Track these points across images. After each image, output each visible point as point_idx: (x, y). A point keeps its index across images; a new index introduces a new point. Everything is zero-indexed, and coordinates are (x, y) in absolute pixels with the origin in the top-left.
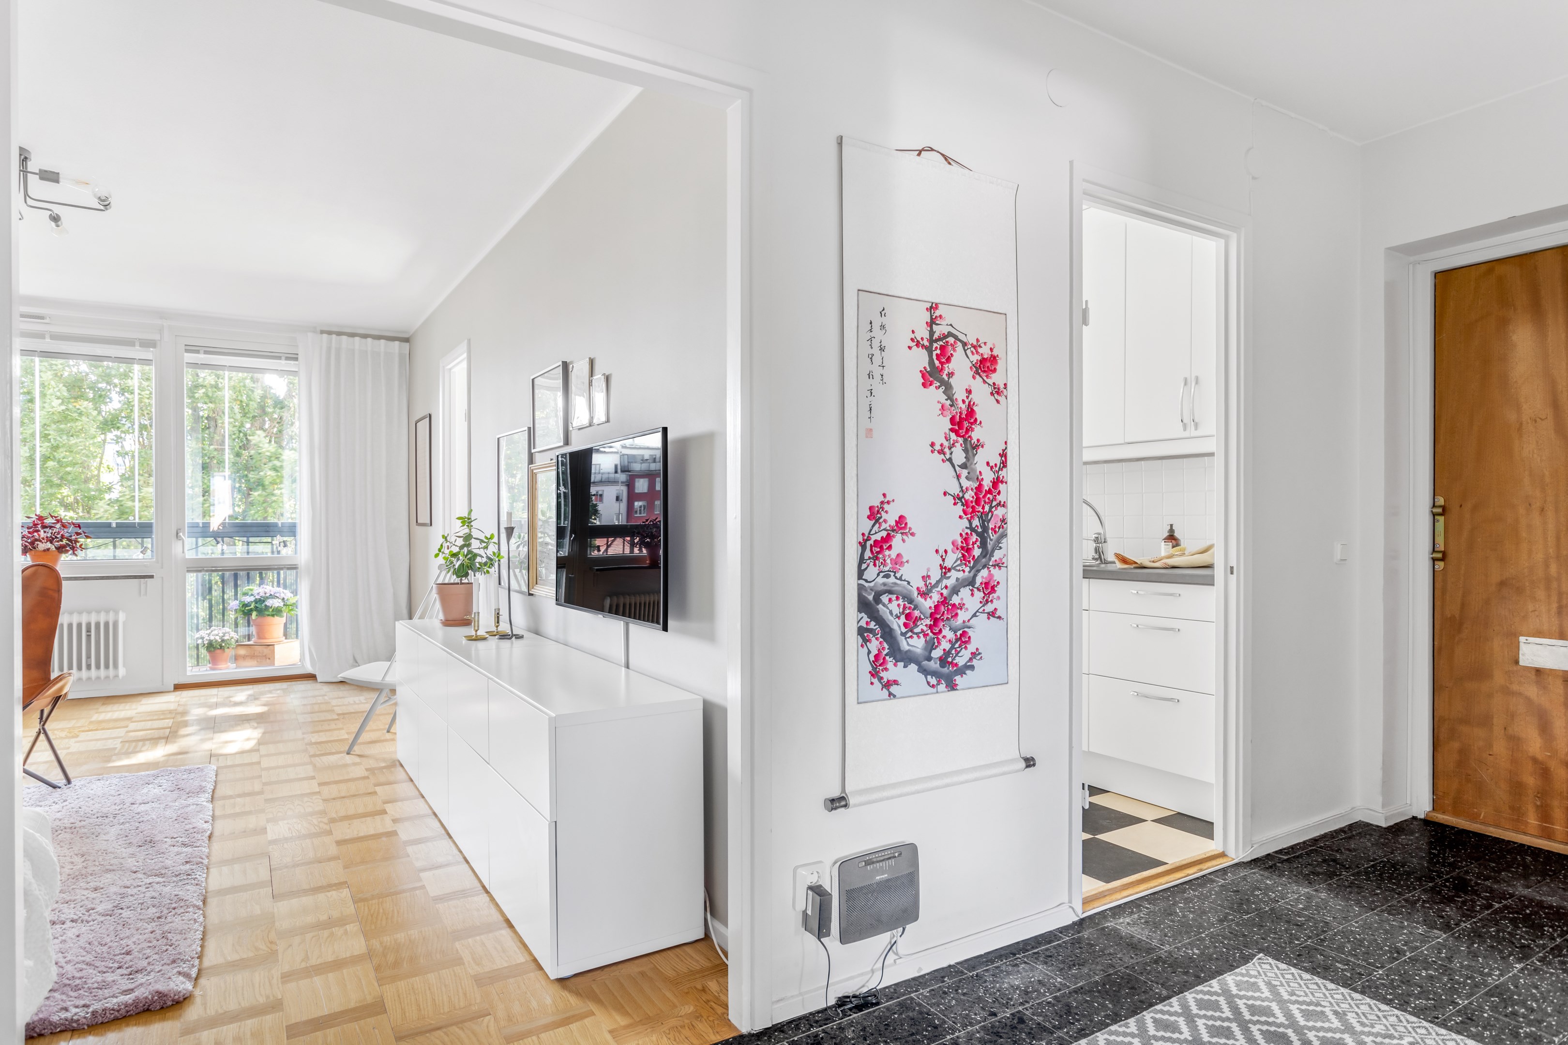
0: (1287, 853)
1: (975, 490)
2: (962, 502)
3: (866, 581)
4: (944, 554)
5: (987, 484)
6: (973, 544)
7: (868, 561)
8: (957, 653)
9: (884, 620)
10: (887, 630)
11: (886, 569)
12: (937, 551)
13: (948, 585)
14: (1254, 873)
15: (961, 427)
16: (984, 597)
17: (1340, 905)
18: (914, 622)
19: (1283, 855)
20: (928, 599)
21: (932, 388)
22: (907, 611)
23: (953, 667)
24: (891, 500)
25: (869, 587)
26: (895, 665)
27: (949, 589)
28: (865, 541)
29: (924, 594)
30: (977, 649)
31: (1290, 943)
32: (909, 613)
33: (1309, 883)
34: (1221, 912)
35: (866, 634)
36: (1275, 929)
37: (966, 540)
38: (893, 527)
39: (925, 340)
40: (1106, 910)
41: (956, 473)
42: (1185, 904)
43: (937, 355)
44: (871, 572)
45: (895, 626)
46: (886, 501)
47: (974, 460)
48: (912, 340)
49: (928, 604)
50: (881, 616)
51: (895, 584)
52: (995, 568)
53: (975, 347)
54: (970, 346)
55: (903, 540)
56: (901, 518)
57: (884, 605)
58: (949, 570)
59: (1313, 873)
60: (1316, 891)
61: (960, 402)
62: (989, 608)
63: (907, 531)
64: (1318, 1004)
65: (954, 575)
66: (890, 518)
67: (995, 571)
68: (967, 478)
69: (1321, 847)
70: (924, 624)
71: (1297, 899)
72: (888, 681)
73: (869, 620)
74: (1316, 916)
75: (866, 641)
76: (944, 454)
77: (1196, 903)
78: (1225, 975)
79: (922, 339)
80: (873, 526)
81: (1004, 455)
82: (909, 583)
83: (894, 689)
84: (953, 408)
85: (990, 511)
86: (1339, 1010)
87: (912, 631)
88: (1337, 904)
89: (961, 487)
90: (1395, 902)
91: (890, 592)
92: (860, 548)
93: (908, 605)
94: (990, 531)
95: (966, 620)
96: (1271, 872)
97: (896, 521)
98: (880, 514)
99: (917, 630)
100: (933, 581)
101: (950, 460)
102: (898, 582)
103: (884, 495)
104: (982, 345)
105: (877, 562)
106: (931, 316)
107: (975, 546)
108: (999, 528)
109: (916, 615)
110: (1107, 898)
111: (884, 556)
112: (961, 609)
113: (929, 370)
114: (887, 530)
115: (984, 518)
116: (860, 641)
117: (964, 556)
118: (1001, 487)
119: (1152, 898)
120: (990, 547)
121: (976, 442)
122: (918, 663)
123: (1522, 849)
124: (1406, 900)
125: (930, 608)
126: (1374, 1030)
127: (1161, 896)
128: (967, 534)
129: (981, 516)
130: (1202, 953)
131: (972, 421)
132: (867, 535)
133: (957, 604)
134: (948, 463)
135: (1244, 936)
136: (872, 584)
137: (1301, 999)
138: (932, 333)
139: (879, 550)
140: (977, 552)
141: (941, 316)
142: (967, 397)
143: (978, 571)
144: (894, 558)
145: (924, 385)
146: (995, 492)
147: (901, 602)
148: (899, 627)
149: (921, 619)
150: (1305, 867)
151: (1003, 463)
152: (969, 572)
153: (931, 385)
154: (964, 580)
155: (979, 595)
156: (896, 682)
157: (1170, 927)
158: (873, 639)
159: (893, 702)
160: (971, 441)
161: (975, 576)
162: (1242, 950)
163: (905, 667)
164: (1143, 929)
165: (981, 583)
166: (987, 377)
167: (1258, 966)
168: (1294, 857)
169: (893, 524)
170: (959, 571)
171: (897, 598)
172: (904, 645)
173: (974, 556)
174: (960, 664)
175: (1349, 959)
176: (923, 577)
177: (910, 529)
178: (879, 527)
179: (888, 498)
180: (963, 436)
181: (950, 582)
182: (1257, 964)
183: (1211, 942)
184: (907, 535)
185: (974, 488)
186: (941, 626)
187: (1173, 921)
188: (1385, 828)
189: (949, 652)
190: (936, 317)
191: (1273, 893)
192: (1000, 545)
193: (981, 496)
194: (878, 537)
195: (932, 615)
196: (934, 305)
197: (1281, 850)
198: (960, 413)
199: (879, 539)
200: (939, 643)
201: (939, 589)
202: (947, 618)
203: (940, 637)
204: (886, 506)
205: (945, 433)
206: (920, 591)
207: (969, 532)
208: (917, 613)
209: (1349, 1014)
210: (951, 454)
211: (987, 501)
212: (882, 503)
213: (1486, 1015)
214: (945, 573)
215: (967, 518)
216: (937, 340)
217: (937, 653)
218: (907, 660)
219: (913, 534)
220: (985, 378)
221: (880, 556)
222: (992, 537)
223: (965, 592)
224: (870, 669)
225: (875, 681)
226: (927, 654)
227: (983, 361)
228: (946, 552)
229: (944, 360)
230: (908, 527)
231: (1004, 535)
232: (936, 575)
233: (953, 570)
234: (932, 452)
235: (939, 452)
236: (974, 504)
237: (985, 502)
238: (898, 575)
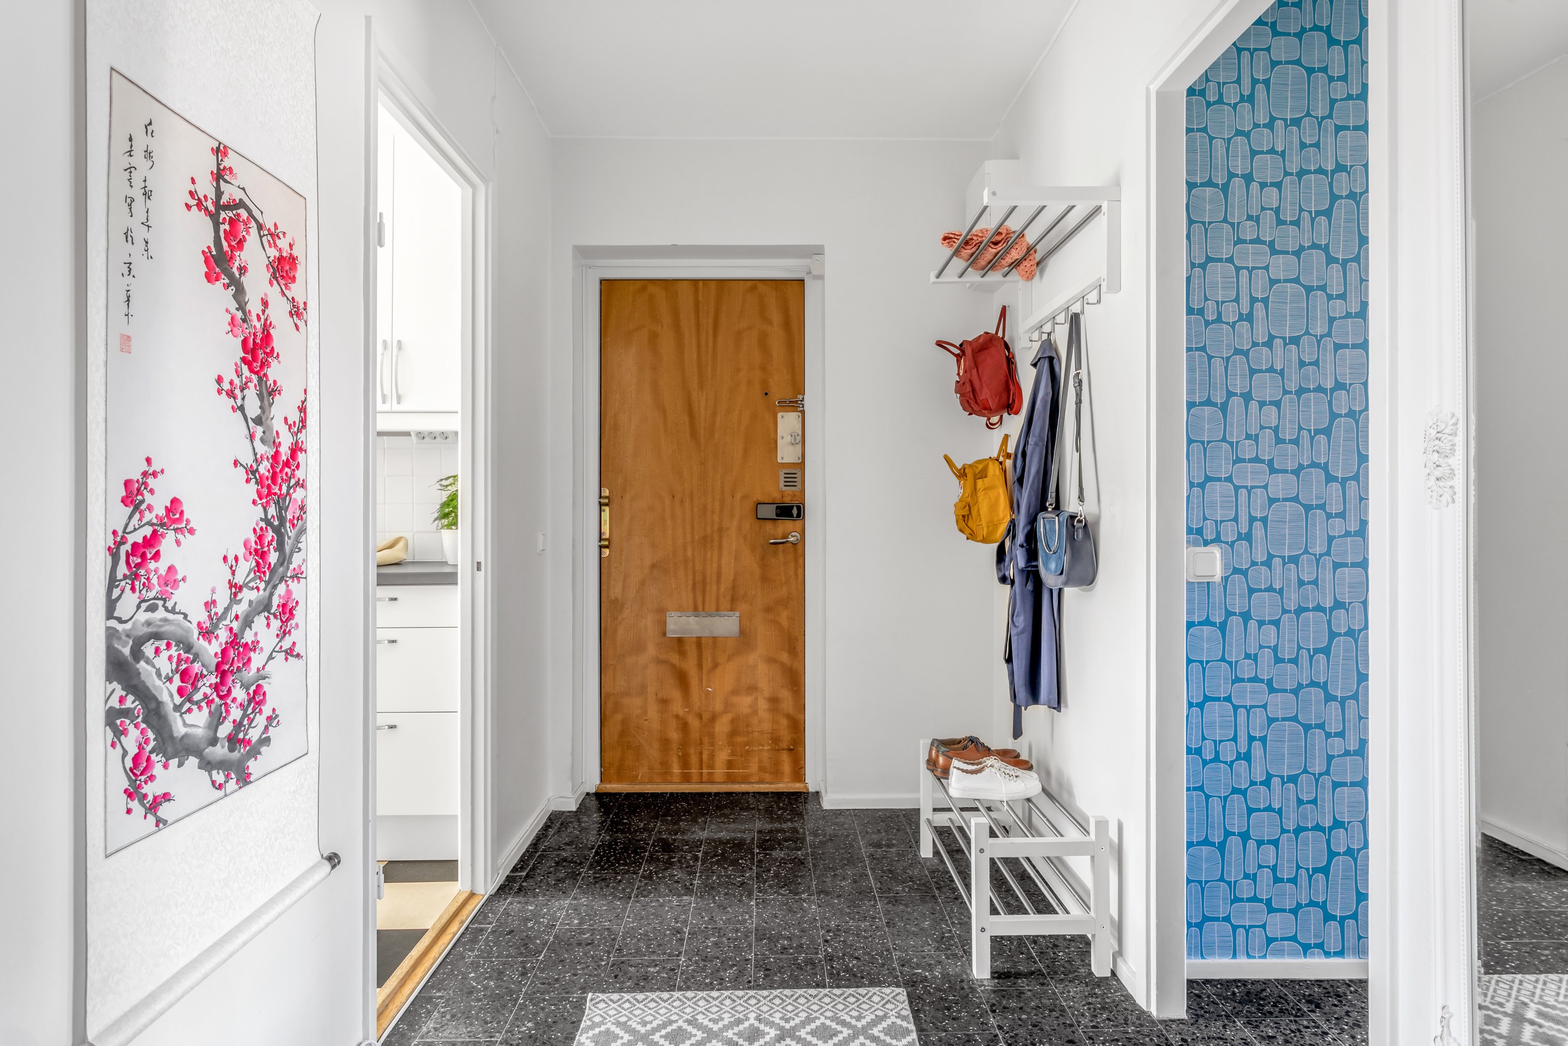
0: (522, 869)
1: (271, 461)
2: (255, 478)
3: (120, 620)
4: (234, 564)
5: (285, 452)
6: (269, 544)
7: (123, 583)
8: (251, 721)
9: (147, 688)
10: (153, 705)
11: (152, 594)
12: (225, 559)
13: (239, 613)
14: (511, 903)
15: (255, 359)
16: (281, 627)
17: (604, 905)
18: (193, 684)
19: (520, 872)
20: (214, 640)
21: (219, 285)
22: (184, 666)
23: (245, 747)
24: (158, 470)
25: (124, 630)
26: (166, 766)
27: (240, 620)
28: (118, 544)
29: (207, 633)
30: (274, 710)
31: (599, 966)
32: (186, 670)
33: (564, 893)
34: (516, 964)
35: (118, 722)
36: (576, 958)
37: (260, 538)
38: (161, 519)
39: (210, 201)
40: (397, 1025)
41: (250, 432)
42: (475, 972)
43: (225, 230)
44: (128, 603)
45: (165, 697)
46: (151, 471)
47: (270, 412)
48: (191, 194)
49: (211, 649)
50: (143, 682)
51: (165, 620)
52: (293, 581)
53: (272, 235)
54: (266, 232)
55: (178, 543)
56: (175, 501)
57: (148, 662)
58: (241, 588)
59: (559, 880)
60: (575, 899)
61: (254, 318)
62: (287, 644)
63: (183, 525)
64: (671, 1022)
65: (248, 595)
66: (158, 503)
67: (293, 585)
68: (263, 440)
69: (544, 851)
70: (207, 685)
71: (568, 915)
72: (155, 798)
73: (124, 693)
74: (595, 927)
75: (120, 733)
76: (235, 398)
77: (484, 965)
78: (577, 1037)
79: (205, 197)
80: (131, 517)
81: (303, 409)
82: (186, 616)
83: (164, 811)
84: (246, 326)
85: (288, 493)
86: (689, 1017)
87: (190, 700)
88: (601, 905)
89: (255, 454)
90: (637, 884)
91: (157, 636)
92: (109, 558)
93: (184, 656)
94: (288, 524)
95: (261, 666)
96: (524, 896)
97: (166, 507)
98: (142, 495)
99: (198, 697)
100: (220, 610)
101: (242, 408)
102: (170, 616)
103: (148, 460)
104: (281, 235)
105: (137, 583)
106: (218, 165)
107: (271, 547)
108: (298, 519)
109: (196, 670)
110: (390, 1007)
111: (148, 572)
112: (255, 650)
113: (214, 253)
114: (152, 525)
115: (282, 503)
116: (110, 735)
117: (258, 564)
118: (301, 457)
119: (436, 981)
120: (287, 548)
121: (272, 385)
122: (199, 754)
123: (675, 797)
124: (643, 877)
125: (216, 654)
126: (726, 1022)
127: (444, 974)
128: (261, 529)
129: (278, 501)
130: (537, 1024)
131: (268, 350)
132: (120, 533)
133: (250, 643)
134: (239, 412)
135: (557, 980)
136: (128, 626)
137: (654, 1024)
138: (219, 193)
139: (139, 560)
140: (273, 557)
141: (230, 169)
142: (263, 312)
143: (275, 587)
144: (164, 573)
145: (208, 277)
146: (293, 464)
147: (173, 652)
148: (171, 696)
149: (203, 676)
150: (548, 877)
151: (302, 421)
152: (265, 590)
153: (217, 279)
154: (259, 602)
155: (276, 624)
156: (166, 797)
157: (481, 1009)
158: (131, 728)
159: (166, 832)
160: (266, 382)
161: (271, 594)
162: (567, 999)
163: (180, 765)
164: (456, 1028)
165: (278, 606)
166: (286, 285)
167: (595, 1009)
168: (530, 870)
169: (162, 512)
170: (252, 589)
171: (168, 645)
172: (179, 729)
173: (270, 564)
174: (254, 740)
175: (652, 958)
176: (206, 604)
177: (188, 521)
178: (140, 520)
179: (156, 467)
180: (257, 373)
181: (241, 609)
182: (592, 1008)
183: (534, 1005)
184: (183, 534)
185: (270, 457)
186: (230, 683)
187: (480, 1000)
188: (576, 812)
189: (240, 724)
190: (225, 167)
191: (543, 918)
192: (299, 545)
193: (278, 470)
194: (137, 537)
195: (218, 665)
196: (222, 147)
197: (514, 867)
198: (254, 334)
199: (140, 541)
200: (227, 711)
201: (227, 622)
202: (238, 667)
203: (229, 701)
204: (151, 481)
205: (236, 364)
206: (201, 628)
207: (263, 524)
208: (197, 667)
209: (697, 1017)
210: (243, 399)
211: (285, 477)
212: (145, 474)
213: (772, 960)
214: (235, 595)
215: (262, 504)
216: (227, 207)
217: (225, 730)
218: (183, 753)
219: (191, 531)
220: (283, 287)
221: (142, 572)
222: (290, 534)
223: (260, 621)
224: (125, 784)
225: (135, 805)
226: (211, 734)
227: (281, 259)
228: (236, 559)
229: (233, 243)
230: (185, 519)
231: (303, 531)
232: (223, 598)
233: (245, 589)
234: (219, 392)
235: (227, 394)
236: (270, 481)
237: (282, 479)
238: (169, 605)
